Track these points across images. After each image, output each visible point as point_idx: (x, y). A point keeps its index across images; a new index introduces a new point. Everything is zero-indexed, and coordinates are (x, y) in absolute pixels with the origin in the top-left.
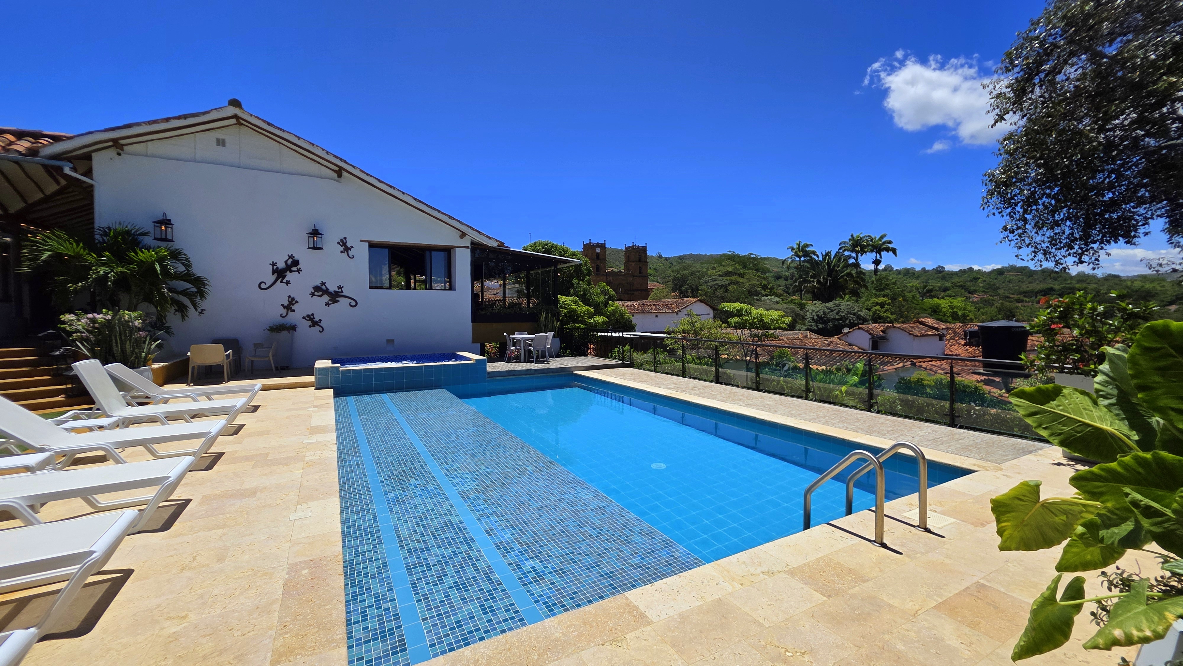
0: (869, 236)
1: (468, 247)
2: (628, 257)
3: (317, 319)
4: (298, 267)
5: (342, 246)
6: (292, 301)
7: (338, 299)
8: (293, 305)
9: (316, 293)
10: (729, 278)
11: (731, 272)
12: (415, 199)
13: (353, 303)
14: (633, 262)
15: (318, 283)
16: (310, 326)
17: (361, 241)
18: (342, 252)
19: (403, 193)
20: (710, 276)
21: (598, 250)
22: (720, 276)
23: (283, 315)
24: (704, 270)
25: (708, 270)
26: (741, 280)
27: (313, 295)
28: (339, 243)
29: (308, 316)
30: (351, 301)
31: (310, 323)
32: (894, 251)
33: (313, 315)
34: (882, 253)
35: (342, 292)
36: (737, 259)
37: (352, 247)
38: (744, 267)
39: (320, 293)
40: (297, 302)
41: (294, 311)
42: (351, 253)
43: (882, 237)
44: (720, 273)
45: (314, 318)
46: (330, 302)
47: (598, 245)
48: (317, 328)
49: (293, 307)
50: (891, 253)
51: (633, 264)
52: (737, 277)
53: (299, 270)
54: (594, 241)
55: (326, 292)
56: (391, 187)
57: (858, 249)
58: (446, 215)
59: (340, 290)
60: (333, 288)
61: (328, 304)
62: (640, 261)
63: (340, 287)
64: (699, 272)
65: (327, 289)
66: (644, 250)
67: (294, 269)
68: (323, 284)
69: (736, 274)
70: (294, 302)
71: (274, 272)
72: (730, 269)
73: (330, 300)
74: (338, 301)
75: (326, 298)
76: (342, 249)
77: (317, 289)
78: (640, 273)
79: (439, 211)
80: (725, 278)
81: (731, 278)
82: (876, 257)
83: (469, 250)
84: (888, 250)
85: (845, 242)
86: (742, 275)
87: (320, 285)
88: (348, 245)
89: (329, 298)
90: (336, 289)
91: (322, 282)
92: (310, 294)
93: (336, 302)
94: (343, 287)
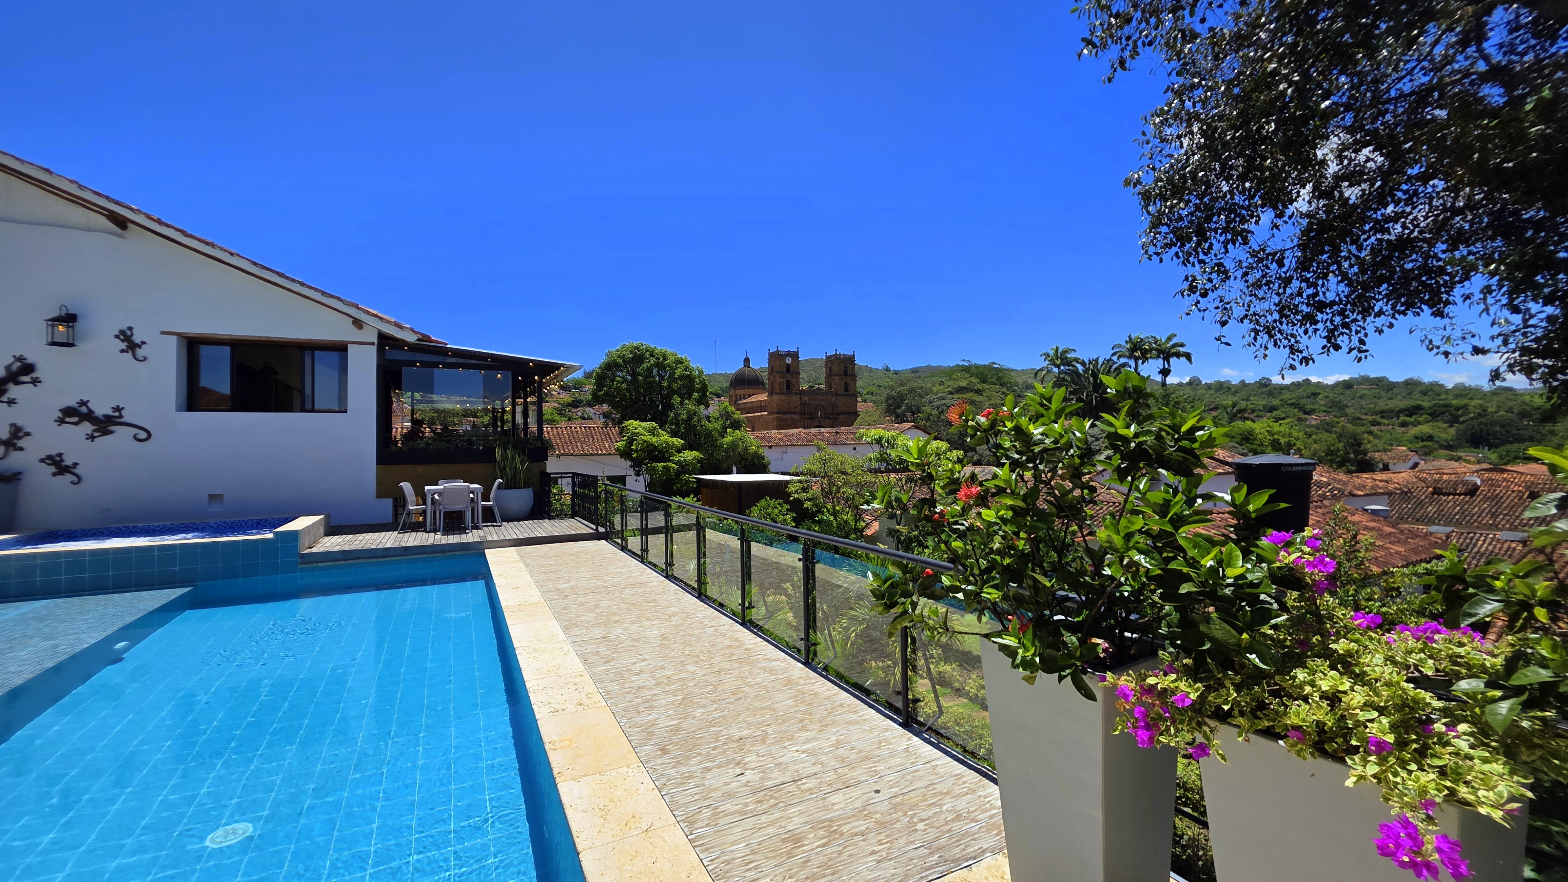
0: (1152, 337)
1: (373, 344)
2: (830, 369)
3: (68, 462)
4: (34, 375)
5: (123, 341)
6: (17, 432)
7: (112, 428)
8: (19, 438)
9: (68, 419)
10: (961, 396)
11: (964, 388)
12: (255, 264)
13: (143, 435)
14: (836, 375)
15: (73, 402)
16: (54, 474)
17: (163, 333)
18: (122, 351)
19: (232, 254)
20: (937, 393)
21: (789, 361)
22: (950, 393)
24: (929, 385)
25: (933, 384)
26: (978, 398)
27: (61, 421)
28: (117, 337)
29: (50, 457)
30: (136, 431)
31: (53, 469)
32: (1188, 356)
33: (60, 455)
34: (1171, 360)
35: (121, 416)
36: (973, 370)
37: (144, 343)
38: (984, 381)
39: (75, 419)
40: (28, 434)
41: (21, 449)
42: (140, 353)
43: (1169, 339)
44: (950, 389)
45: (63, 461)
46: (96, 434)
47: (789, 354)
48: (69, 477)
49: (20, 443)
50: (1183, 359)
51: (837, 378)
52: (972, 394)
53: (35, 382)
54: (783, 349)
55: (90, 417)
56: (207, 244)
57: (1138, 354)
58: (315, 289)
59: (117, 414)
60: (101, 409)
61: (92, 438)
62: (846, 374)
63: (118, 409)
64: (922, 388)
65: (91, 412)
66: (851, 360)
67: (26, 379)
68: (83, 403)
69: (971, 391)
70: (21, 434)
72: (963, 384)
73: (95, 431)
74: (112, 432)
75: (87, 427)
76: (124, 346)
77: (68, 412)
78: (846, 390)
79: (302, 284)
80: (956, 396)
81: (964, 396)
82: (1164, 365)
83: (375, 348)
84: (1178, 355)
85: (1120, 346)
86: (979, 392)
87: (76, 405)
88: (137, 339)
89: (95, 427)
90: (110, 412)
91: (81, 400)
92: (56, 421)
93: (106, 432)
94: (123, 408)
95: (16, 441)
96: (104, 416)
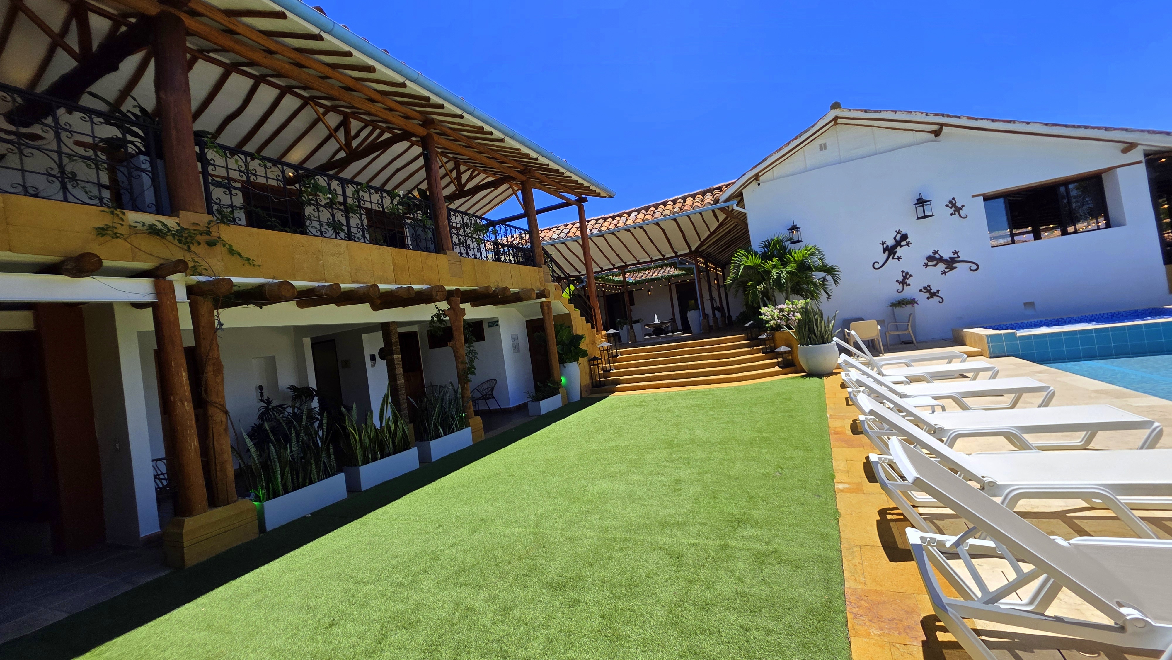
1: (1140, 162)
3: (934, 290)
4: (907, 240)
5: (951, 208)
6: (906, 276)
7: (955, 265)
9: (930, 264)
12: (1047, 125)
13: (974, 267)
15: (930, 253)
16: (928, 298)
17: (973, 196)
18: (952, 214)
19: (1028, 124)
23: (900, 290)
27: (926, 265)
28: (947, 206)
29: (925, 288)
30: (970, 264)
31: (928, 295)
33: (929, 286)
35: (959, 257)
37: (963, 206)
39: (934, 263)
40: (911, 276)
41: (909, 285)
42: (963, 213)
45: (931, 289)
46: (946, 270)
48: (936, 299)
53: (908, 244)
55: (941, 260)
56: (1009, 122)
58: (1099, 128)
59: (956, 256)
60: (947, 255)
61: (944, 273)
63: (956, 253)
65: (941, 257)
67: (904, 243)
68: (936, 252)
70: (908, 276)
71: (884, 251)
73: (946, 268)
74: (956, 268)
75: (942, 266)
76: (952, 211)
77: (930, 258)
79: (1086, 127)
83: (1144, 164)
87: (932, 255)
88: (959, 205)
89: (945, 266)
90: (952, 255)
91: (935, 251)
92: (924, 266)
93: (952, 268)
94: (958, 251)
95: (907, 280)
96: (950, 258)
